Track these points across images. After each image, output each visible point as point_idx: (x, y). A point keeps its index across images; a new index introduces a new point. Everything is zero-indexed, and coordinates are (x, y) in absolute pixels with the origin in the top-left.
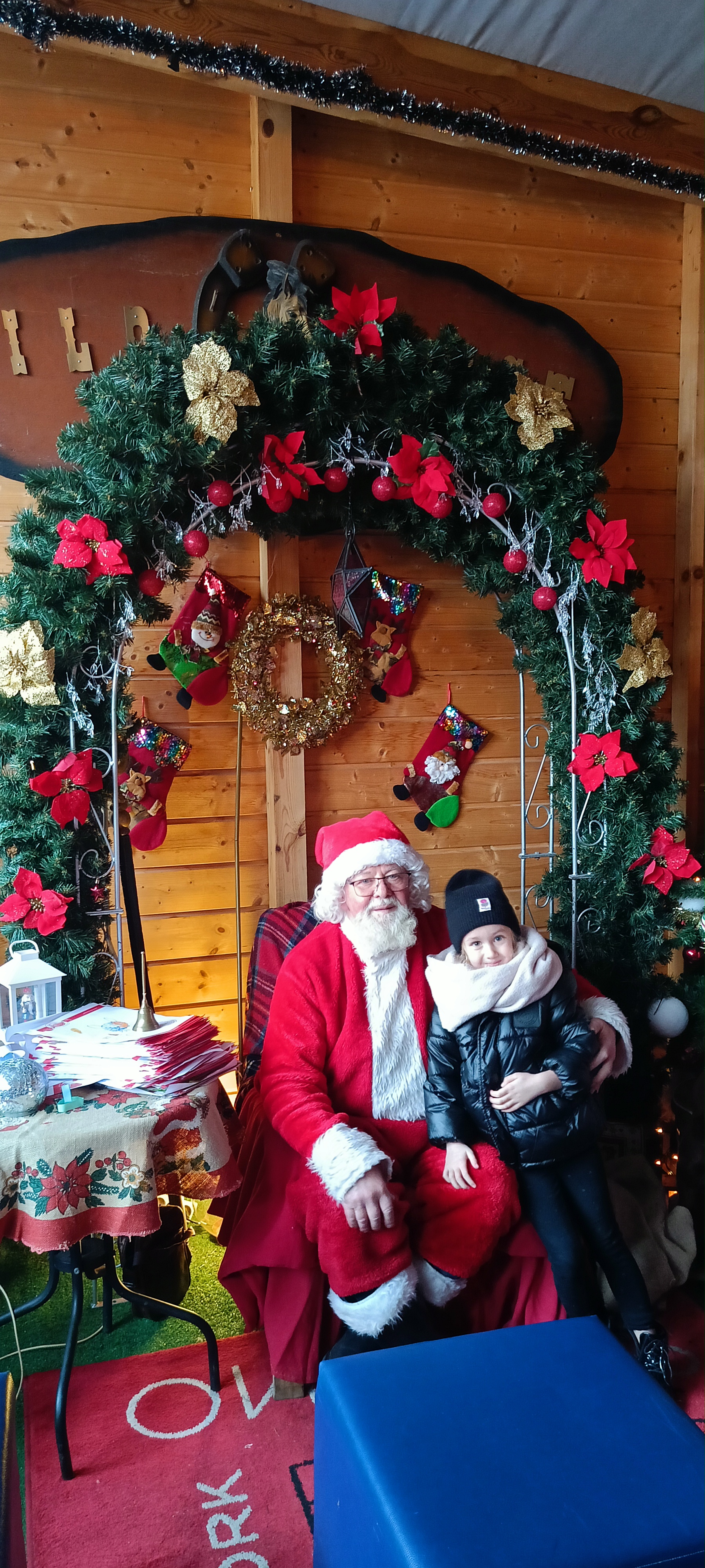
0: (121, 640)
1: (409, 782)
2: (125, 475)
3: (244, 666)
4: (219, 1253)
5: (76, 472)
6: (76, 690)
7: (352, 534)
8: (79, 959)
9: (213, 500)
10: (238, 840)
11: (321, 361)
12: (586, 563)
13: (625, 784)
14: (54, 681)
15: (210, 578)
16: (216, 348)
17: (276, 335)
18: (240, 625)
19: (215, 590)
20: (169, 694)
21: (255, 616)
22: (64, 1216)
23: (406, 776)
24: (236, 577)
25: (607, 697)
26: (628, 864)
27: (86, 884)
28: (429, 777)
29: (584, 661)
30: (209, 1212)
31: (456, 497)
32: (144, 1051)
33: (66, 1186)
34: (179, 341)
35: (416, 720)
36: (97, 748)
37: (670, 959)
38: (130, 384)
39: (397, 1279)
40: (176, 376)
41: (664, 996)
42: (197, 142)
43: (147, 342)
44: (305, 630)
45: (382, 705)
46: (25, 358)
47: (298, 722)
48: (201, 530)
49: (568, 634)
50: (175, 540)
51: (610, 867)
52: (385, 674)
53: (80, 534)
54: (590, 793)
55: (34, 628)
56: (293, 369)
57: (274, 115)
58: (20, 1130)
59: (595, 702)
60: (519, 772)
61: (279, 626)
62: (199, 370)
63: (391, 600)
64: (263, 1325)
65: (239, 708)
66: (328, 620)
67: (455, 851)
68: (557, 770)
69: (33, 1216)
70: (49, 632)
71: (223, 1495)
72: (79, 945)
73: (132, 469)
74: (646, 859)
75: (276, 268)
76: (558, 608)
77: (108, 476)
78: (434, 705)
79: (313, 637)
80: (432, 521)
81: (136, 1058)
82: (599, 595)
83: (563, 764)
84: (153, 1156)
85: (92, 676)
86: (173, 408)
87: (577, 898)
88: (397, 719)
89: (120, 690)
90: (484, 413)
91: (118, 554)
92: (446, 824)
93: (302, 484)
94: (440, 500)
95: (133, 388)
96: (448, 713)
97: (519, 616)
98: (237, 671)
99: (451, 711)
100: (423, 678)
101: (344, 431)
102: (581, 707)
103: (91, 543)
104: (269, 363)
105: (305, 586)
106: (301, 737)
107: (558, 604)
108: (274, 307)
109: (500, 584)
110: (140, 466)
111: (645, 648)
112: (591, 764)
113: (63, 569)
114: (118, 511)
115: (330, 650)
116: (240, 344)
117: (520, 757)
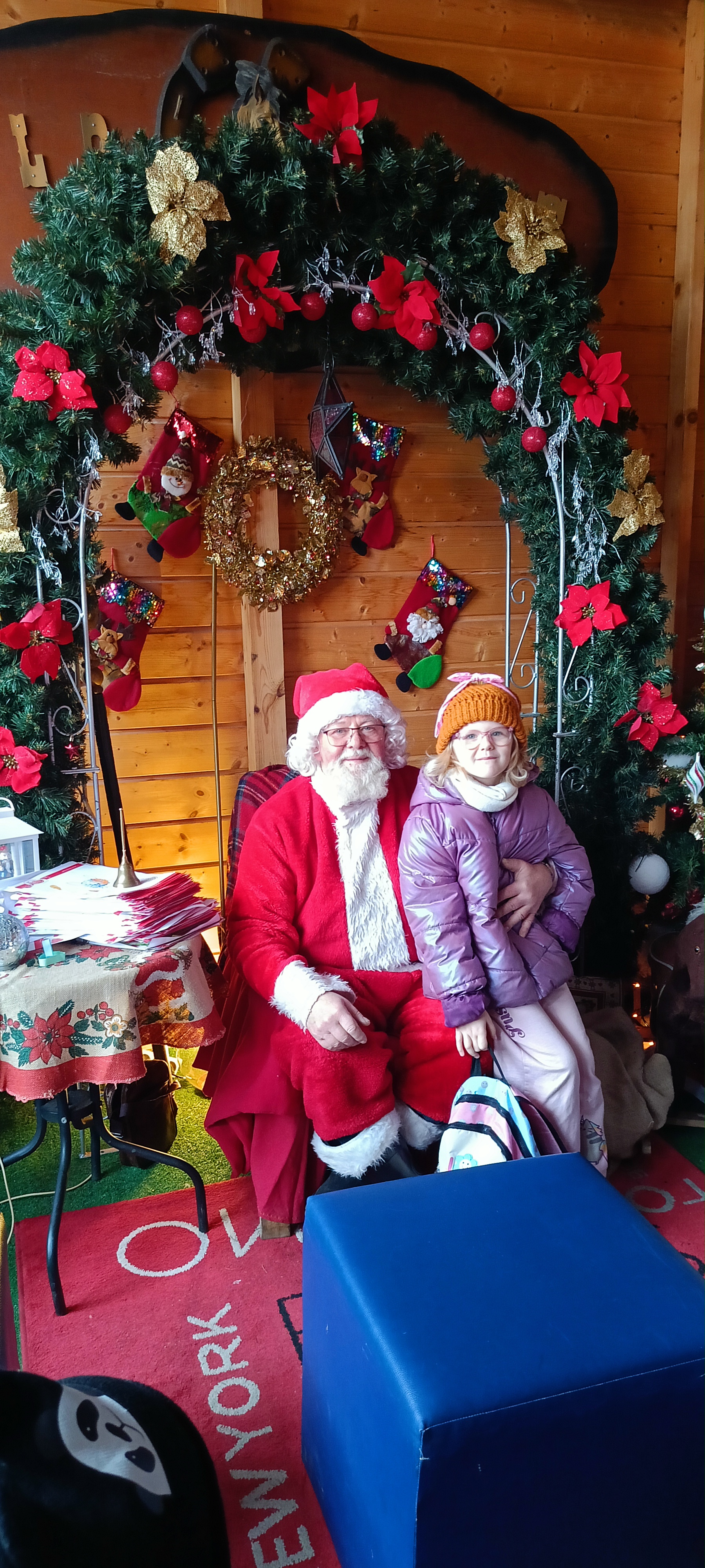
0: (87, 482)
1: (390, 641)
2: (87, 298)
3: (218, 515)
4: (204, 1106)
5: (34, 299)
6: (42, 536)
7: (331, 367)
8: (56, 817)
9: (182, 328)
10: (215, 701)
11: (296, 170)
12: (578, 400)
13: (613, 638)
14: (17, 526)
15: (179, 419)
16: (182, 154)
17: (247, 141)
18: (213, 469)
19: (186, 433)
20: (139, 545)
21: (228, 460)
22: (48, 1066)
23: (387, 635)
24: (208, 418)
25: (597, 546)
26: (614, 720)
27: (60, 743)
28: (411, 635)
29: (574, 507)
30: (194, 1066)
31: (442, 327)
32: (126, 906)
33: (48, 1037)
34: (142, 148)
35: (399, 574)
36: (65, 599)
37: (653, 817)
38: (89, 196)
39: (381, 1122)
40: (139, 186)
41: (646, 853)
43: (107, 149)
44: (281, 476)
45: (363, 558)
47: (275, 576)
48: (170, 361)
49: (558, 479)
50: (142, 372)
51: (595, 724)
52: (365, 524)
53: (39, 363)
54: (577, 647)
56: (266, 179)
59: (584, 552)
60: (504, 630)
61: (254, 471)
62: (163, 179)
63: (371, 444)
64: (249, 1170)
65: (214, 560)
66: (306, 465)
68: (543, 626)
69: (16, 1066)
70: (11, 473)
71: (213, 1327)
72: (55, 803)
73: (94, 291)
74: (634, 715)
75: (245, 69)
76: (548, 450)
77: (68, 300)
78: (417, 559)
79: (289, 484)
80: (416, 354)
81: (118, 913)
82: (591, 436)
83: (550, 619)
84: (136, 1006)
85: (58, 522)
86: (136, 223)
87: (561, 756)
88: (379, 574)
89: (88, 537)
90: (471, 232)
91: (81, 386)
92: (428, 685)
93: (276, 311)
94: (425, 330)
95: (93, 201)
96: (432, 568)
97: (506, 460)
98: (211, 520)
99: (434, 565)
100: (406, 530)
101: (321, 253)
102: (569, 558)
103: (51, 374)
104: (239, 173)
105: (280, 428)
106: (279, 592)
107: (548, 446)
108: (244, 113)
109: (486, 426)
110: (102, 288)
111: (636, 494)
112: (579, 618)
113: (23, 403)
114: (80, 339)
115: (308, 498)
116: (208, 151)
117: (505, 614)
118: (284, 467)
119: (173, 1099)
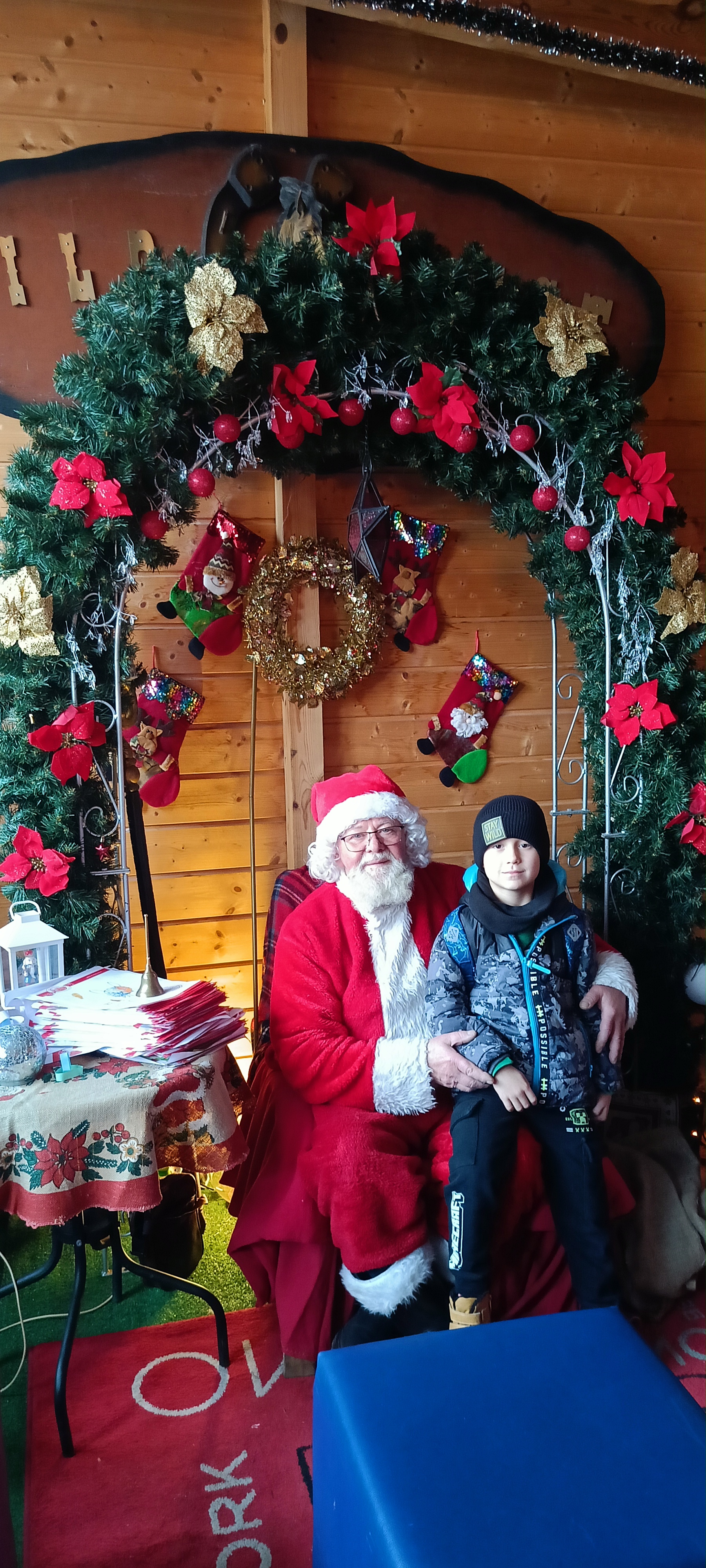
0: (123, 586)
1: (434, 736)
2: (125, 409)
3: (258, 614)
5: (76, 408)
6: (76, 640)
7: (369, 472)
8: (83, 920)
9: (219, 436)
10: (253, 797)
11: (333, 282)
12: (621, 499)
13: (662, 737)
14: (52, 630)
15: (222, 521)
16: (220, 270)
17: (286, 255)
18: (254, 569)
19: (228, 534)
20: (180, 643)
21: (269, 560)
22: (59, 1190)
23: (430, 729)
24: (250, 519)
25: (644, 644)
26: (664, 822)
27: (91, 843)
28: (455, 730)
29: (620, 605)
30: (221, 1182)
31: (481, 430)
32: (146, 1018)
33: (61, 1161)
34: (181, 264)
35: (442, 669)
36: (100, 701)
38: (129, 311)
39: (411, 1257)
40: (178, 301)
41: (702, 961)
42: (206, 51)
43: (150, 265)
44: (321, 574)
45: (406, 654)
46: (24, 287)
47: (316, 673)
48: (207, 468)
49: (603, 577)
50: (178, 479)
51: (643, 825)
52: (408, 621)
53: (76, 473)
54: (625, 746)
55: (31, 574)
56: (303, 292)
57: (286, 18)
58: (15, 1100)
59: (631, 649)
60: (552, 724)
61: (295, 571)
62: (202, 295)
63: (415, 542)
64: (275, 1299)
65: (253, 658)
66: (347, 564)
68: (591, 723)
69: (27, 1189)
70: (47, 578)
71: (227, 1477)
72: (83, 906)
73: (132, 403)
74: (686, 817)
75: (289, 185)
76: (591, 549)
77: (107, 411)
78: (461, 654)
79: (331, 583)
80: (457, 456)
81: (138, 1026)
82: (636, 535)
83: (597, 716)
84: (153, 1129)
85: (93, 625)
86: (174, 336)
87: (610, 858)
88: (423, 669)
89: (123, 640)
90: (511, 338)
91: (117, 495)
92: (474, 781)
93: (314, 418)
94: (464, 433)
95: (133, 316)
96: (476, 663)
97: (550, 557)
98: (250, 619)
99: (479, 660)
100: (450, 625)
101: (359, 360)
102: (616, 655)
103: (88, 483)
104: (277, 286)
105: (322, 528)
106: (320, 689)
107: (591, 545)
108: (286, 228)
109: (530, 523)
110: (140, 400)
111: (685, 592)
112: (627, 716)
113: (60, 511)
114: (117, 448)
115: (349, 596)
116: (247, 266)
117: (552, 708)
118: (325, 566)
119: (200, 1215)
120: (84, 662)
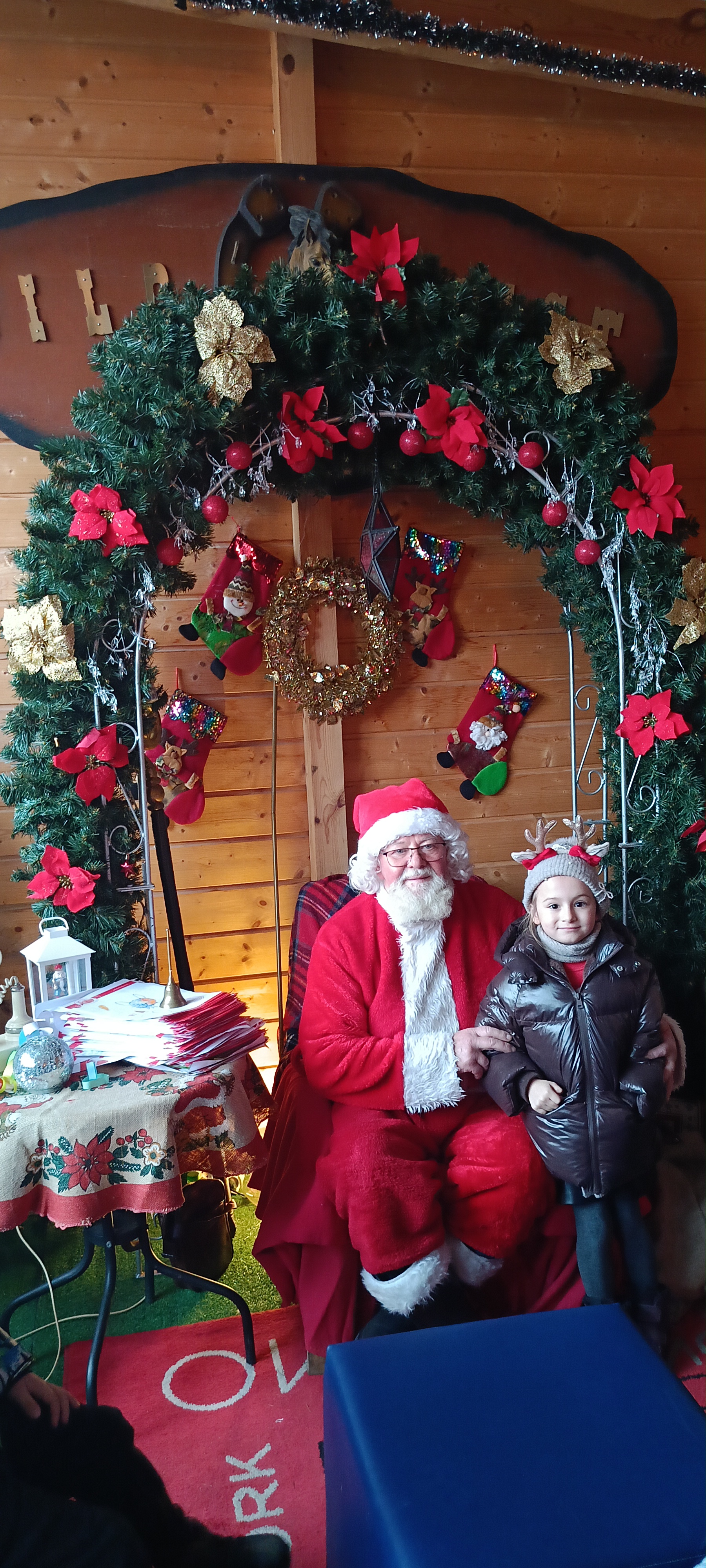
0: (142, 612)
1: (453, 749)
2: (139, 441)
3: (276, 634)
5: (94, 440)
6: (97, 666)
7: (378, 493)
8: (110, 935)
9: (232, 464)
10: (274, 813)
11: (339, 310)
12: (630, 513)
13: (676, 747)
14: (74, 656)
15: (241, 543)
16: (228, 303)
17: (291, 285)
18: (272, 590)
19: (247, 556)
20: (203, 664)
21: (286, 581)
22: (86, 1193)
23: (450, 743)
24: (267, 541)
25: (656, 654)
26: (681, 831)
27: (117, 861)
28: (474, 743)
29: (632, 617)
30: (249, 1186)
31: (490, 449)
32: (167, 1028)
33: (87, 1165)
34: (191, 298)
35: (461, 683)
36: (122, 723)
38: (142, 346)
39: (428, 1259)
40: (187, 335)
42: (216, 85)
43: (162, 300)
44: (338, 594)
45: (424, 669)
46: (44, 324)
47: (334, 690)
48: (221, 495)
49: (614, 589)
50: (193, 507)
51: (660, 834)
52: (426, 637)
53: (93, 505)
54: (640, 756)
55: (53, 602)
56: (309, 321)
57: (293, 50)
58: (43, 1108)
59: (644, 660)
60: (570, 736)
61: (312, 591)
62: (211, 327)
63: (431, 558)
64: (299, 1300)
65: (273, 677)
66: (361, 583)
67: (504, 820)
68: (609, 733)
69: (56, 1192)
70: (69, 606)
71: (251, 1468)
72: (109, 921)
74: (701, 826)
75: (297, 213)
76: (602, 562)
77: (122, 443)
78: (479, 668)
79: (348, 601)
80: (467, 475)
81: (160, 1035)
82: (647, 547)
83: (613, 727)
84: (175, 1134)
85: (114, 650)
86: (185, 369)
87: (627, 868)
88: (442, 683)
89: (143, 664)
90: (517, 356)
91: (133, 524)
92: (494, 792)
93: (324, 443)
94: (472, 452)
95: (146, 350)
96: (494, 676)
97: (564, 571)
98: (269, 639)
99: (497, 674)
100: (468, 640)
101: (367, 384)
102: (630, 666)
103: (105, 513)
104: (285, 316)
105: (339, 548)
106: (338, 705)
107: (602, 558)
108: (296, 255)
109: (542, 539)
110: (152, 432)
111: (697, 602)
112: (641, 727)
113: (78, 541)
114: (133, 479)
115: (366, 614)
116: (255, 297)
117: (570, 719)
118: (341, 585)
119: (230, 1219)
120: (106, 686)
